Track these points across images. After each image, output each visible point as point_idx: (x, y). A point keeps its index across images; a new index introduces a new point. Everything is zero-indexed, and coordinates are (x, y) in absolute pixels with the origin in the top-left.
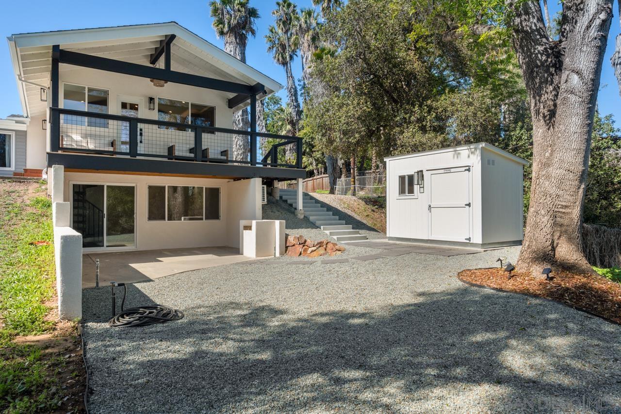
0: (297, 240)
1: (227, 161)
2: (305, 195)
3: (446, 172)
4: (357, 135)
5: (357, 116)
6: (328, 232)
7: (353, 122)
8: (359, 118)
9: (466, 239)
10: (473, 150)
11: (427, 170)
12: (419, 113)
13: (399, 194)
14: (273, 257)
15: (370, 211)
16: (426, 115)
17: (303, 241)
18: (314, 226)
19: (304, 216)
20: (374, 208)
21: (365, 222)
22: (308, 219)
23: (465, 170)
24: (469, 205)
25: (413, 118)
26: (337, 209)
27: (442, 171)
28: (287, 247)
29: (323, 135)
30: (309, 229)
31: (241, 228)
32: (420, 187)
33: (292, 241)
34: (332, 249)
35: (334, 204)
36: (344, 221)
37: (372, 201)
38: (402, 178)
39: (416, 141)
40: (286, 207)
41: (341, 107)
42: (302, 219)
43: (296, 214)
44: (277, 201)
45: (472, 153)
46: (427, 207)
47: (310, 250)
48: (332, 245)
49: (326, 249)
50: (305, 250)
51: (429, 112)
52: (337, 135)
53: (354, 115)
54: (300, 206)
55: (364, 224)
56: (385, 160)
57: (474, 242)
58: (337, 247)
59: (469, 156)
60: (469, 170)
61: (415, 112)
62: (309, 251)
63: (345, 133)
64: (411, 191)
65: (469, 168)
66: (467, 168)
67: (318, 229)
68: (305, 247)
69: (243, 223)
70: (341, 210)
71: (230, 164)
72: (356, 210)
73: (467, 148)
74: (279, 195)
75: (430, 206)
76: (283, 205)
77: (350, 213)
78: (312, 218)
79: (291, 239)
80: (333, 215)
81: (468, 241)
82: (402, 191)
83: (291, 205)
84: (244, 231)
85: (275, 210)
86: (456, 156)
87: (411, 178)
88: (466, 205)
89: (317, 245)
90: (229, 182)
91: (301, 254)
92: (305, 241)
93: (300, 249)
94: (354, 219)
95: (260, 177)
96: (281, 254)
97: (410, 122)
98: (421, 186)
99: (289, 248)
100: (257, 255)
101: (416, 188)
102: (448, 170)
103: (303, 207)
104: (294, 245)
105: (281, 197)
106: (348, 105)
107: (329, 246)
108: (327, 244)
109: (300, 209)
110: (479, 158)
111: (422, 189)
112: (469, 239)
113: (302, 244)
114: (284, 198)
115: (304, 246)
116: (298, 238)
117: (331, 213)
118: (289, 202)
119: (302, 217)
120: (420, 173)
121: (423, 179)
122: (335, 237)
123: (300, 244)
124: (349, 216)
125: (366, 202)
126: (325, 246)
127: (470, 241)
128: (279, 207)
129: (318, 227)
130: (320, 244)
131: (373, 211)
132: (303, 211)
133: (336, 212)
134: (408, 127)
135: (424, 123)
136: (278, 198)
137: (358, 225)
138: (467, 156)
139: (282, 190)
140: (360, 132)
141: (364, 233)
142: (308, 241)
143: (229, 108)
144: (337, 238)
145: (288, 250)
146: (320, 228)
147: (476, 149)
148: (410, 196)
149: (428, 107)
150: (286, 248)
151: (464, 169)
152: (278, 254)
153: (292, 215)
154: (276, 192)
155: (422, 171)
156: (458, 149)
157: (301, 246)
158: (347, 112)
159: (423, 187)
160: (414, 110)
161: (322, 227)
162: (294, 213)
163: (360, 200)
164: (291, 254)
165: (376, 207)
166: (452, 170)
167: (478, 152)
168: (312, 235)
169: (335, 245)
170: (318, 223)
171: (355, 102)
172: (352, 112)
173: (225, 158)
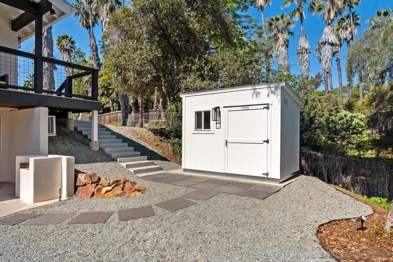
0: (89, 179)
1: (6, 86)
2: (101, 127)
3: (244, 109)
4: (149, 76)
5: (149, 58)
6: (124, 165)
7: (146, 64)
8: (151, 61)
9: (263, 174)
10: (273, 89)
11: (224, 107)
12: (198, 63)
13: (195, 129)
14: (58, 200)
15: (159, 141)
16: (204, 65)
17: (96, 180)
18: (110, 159)
19: (100, 148)
20: (162, 139)
21: (156, 151)
22: (104, 151)
23: (264, 108)
24: (267, 141)
25: (193, 67)
26: (131, 140)
27: (240, 108)
28: (76, 188)
29: (119, 74)
30: (104, 163)
31: (18, 165)
32: (216, 123)
33: (83, 180)
34: (131, 189)
35: (129, 136)
36: (140, 152)
37: (159, 133)
38: (198, 114)
39: (197, 85)
40: (80, 138)
41: (136, 49)
42: (97, 151)
43: (90, 146)
44: (71, 132)
45: (272, 92)
46: (224, 142)
47: (105, 189)
48: (130, 184)
49: (123, 189)
50: (99, 190)
51: (206, 64)
52: (131, 75)
53: (147, 58)
54: (95, 138)
55: (156, 154)
56: (181, 96)
57: (271, 177)
58: (136, 187)
59: (268, 95)
60: (268, 108)
61: (195, 63)
62: (103, 191)
63: (139, 73)
64: (207, 126)
65: (268, 106)
66: (266, 106)
67: (115, 162)
68: (99, 186)
69: (19, 159)
70: (135, 140)
71: (10, 89)
72: (148, 140)
73: (267, 86)
74: (73, 127)
75: (227, 142)
76: (77, 136)
77: (143, 143)
78: (107, 150)
79: (81, 177)
80: (129, 146)
81: (266, 176)
82: (198, 126)
83: (86, 137)
84: (21, 169)
85: (67, 141)
86: (255, 95)
87: (207, 114)
88: (264, 141)
89: (113, 184)
90: (11, 111)
91: (93, 195)
92: (99, 179)
93: (92, 188)
94: (147, 149)
95: (47, 107)
96: (69, 195)
97: (191, 71)
98: (218, 122)
99: (80, 189)
100: (36, 200)
101: (213, 123)
102: (245, 107)
103: (99, 138)
104: (85, 185)
105: (76, 129)
106: (141, 49)
107: (128, 185)
108: (124, 183)
109: (95, 141)
110: (279, 97)
111: (218, 125)
112: (267, 174)
113: (95, 183)
114: (79, 129)
115: (97, 185)
116: (91, 176)
117: (127, 144)
118: (84, 133)
119: (97, 149)
120: (217, 109)
121: (220, 116)
122: (132, 170)
123: (92, 183)
124: (143, 146)
125: (154, 133)
126: (122, 186)
127: (268, 176)
128: (72, 139)
129: (114, 160)
130: (117, 183)
131: (161, 141)
132: (98, 144)
133: (131, 143)
134: (190, 75)
135: (202, 72)
136: (73, 130)
137: (152, 156)
138: (267, 95)
139: (77, 122)
140: (151, 74)
141: (158, 163)
142: (103, 179)
143: (13, 29)
144: (134, 171)
145: (78, 190)
146: (117, 161)
147: (276, 88)
148: (206, 132)
149: (205, 60)
150: (74, 189)
151: (262, 107)
152: (64, 196)
153: (86, 148)
154: (70, 124)
155: (219, 108)
156: (257, 87)
157: (94, 185)
158: (141, 56)
159: (220, 123)
160: (195, 61)
161: (118, 159)
162: (88, 145)
163: (150, 132)
164: (81, 195)
165: (163, 137)
166: (250, 108)
167: (279, 92)
168: (107, 170)
169: (134, 183)
170: (114, 155)
171: (148, 47)
172: (145, 56)
173: (4, 83)
